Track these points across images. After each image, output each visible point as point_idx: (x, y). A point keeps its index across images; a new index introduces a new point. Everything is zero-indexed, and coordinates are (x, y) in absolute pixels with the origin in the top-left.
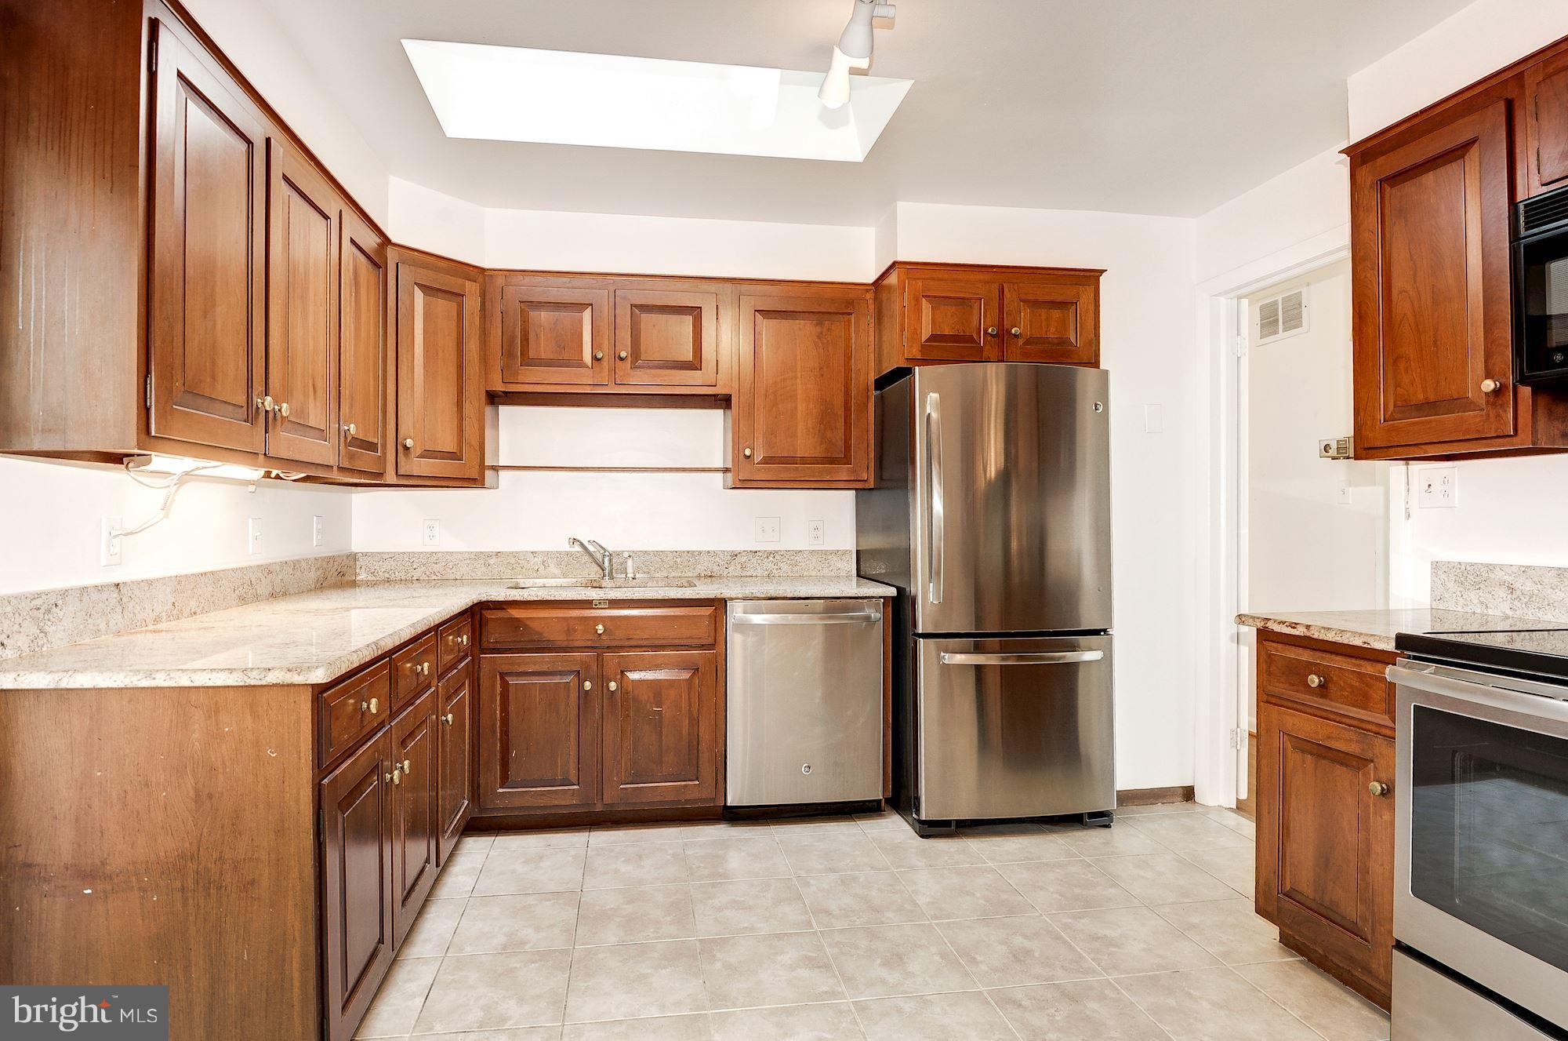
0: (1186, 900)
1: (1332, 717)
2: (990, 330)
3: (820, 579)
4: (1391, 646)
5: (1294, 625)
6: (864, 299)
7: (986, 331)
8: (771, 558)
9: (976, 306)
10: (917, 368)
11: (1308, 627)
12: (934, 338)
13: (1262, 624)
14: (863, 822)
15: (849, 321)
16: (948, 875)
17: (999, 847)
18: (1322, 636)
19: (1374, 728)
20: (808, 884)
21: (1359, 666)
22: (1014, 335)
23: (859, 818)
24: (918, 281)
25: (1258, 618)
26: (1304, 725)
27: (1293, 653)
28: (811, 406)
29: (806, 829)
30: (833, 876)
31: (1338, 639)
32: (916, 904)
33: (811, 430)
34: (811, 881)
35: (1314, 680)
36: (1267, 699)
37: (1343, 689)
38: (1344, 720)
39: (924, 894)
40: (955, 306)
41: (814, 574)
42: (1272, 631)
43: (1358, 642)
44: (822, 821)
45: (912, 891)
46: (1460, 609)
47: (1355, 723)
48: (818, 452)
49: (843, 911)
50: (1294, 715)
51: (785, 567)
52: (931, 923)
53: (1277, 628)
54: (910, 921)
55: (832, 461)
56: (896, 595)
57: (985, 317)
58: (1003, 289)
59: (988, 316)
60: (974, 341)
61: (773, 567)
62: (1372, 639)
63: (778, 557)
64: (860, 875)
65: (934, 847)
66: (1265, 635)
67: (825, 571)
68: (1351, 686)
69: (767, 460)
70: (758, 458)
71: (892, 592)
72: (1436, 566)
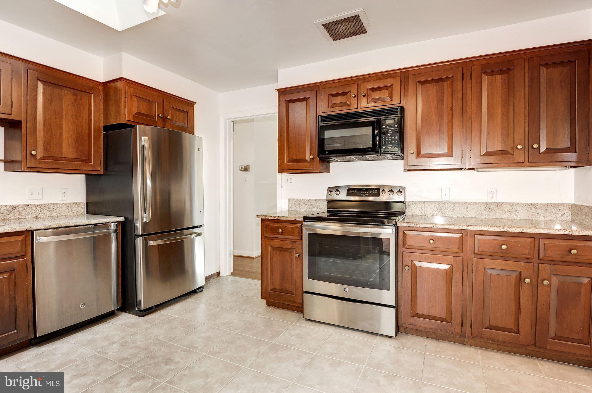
0: (238, 304)
1: (284, 240)
2: (160, 115)
3: (67, 217)
4: (301, 219)
5: (274, 217)
6: (98, 89)
7: (158, 116)
8: (38, 208)
9: (154, 104)
10: (138, 125)
11: (279, 217)
12: (138, 113)
13: (265, 217)
14: (110, 321)
15: (91, 97)
16: (163, 325)
17: (173, 309)
18: (283, 219)
19: (295, 241)
20: (106, 353)
21: (291, 225)
22: (169, 119)
23: (108, 320)
24: (132, 88)
25: (263, 216)
26: (276, 243)
27: (272, 225)
28: (71, 133)
29: (84, 333)
30: (116, 346)
31: (287, 219)
32: (159, 340)
33: (71, 145)
34: (107, 351)
35: (280, 231)
36: (264, 238)
37: (287, 232)
38: (287, 240)
39: (160, 335)
40: (147, 102)
41: (64, 214)
42: (268, 219)
43: (293, 219)
44: (90, 327)
45: (155, 336)
46: (295, 210)
47: (290, 240)
48: (74, 156)
49: (132, 355)
50: (274, 241)
51: (46, 212)
52: (170, 344)
53: (269, 218)
54: (162, 346)
55: (82, 160)
56: (124, 220)
57: (158, 110)
58: (164, 100)
59: (159, 109)
60: (154, 118)
61: (39, 212)
62: (296, 218)
63: (42, 207)
64: (128, 340)
65: (149, 318)
66: (263, 221)
67: (70, 213)
68: (289, 231)
69: (44, 158)
70: (39, 156)
71: (122, 219)
72: (289, 200)
